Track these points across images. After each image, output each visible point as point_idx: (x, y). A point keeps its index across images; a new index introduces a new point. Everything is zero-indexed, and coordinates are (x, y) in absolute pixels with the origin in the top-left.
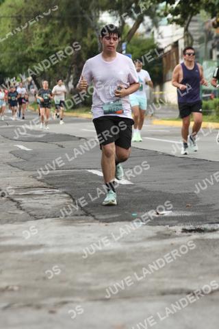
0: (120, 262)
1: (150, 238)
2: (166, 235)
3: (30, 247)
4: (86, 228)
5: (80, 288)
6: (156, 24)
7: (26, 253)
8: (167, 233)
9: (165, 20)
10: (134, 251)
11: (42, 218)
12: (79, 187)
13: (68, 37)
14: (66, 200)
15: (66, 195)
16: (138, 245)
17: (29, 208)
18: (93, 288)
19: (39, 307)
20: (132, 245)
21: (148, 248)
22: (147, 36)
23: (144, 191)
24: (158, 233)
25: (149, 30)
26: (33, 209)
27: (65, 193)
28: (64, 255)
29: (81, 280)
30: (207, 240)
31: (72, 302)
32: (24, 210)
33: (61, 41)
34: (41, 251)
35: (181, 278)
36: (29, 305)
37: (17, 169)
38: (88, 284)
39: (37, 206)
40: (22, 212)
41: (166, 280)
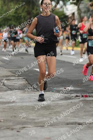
0: (48, 109)
1: (62, 99)
2: (69, 98)
3: (9, 103)
4: (33, 94)
5: (31, 121)
6: (65, 4)
7: (7, 105)
8: (69, 97)
9: (69, 3)
10: (54, 105)
11: (14, 90)
12: (30, 76)
13: (26, 10)
14: (24, 82)
15: (24, 80)
16: (56, 102)
17: (8, 85)
18: (36, 121)
19: (12, 129)
20: (54, 102)
21: (61, 104)
22: (61, 10)
23: (59, 78)
24: (65, 97)
25: (62, 7)
26: (10, 86)
27: (24, 79)
28: (23, 106)
29: (31, 117)
30: (87, 100)
31: (27, 127)
32: (6, 86)
33: (23, 11)
34: (13, 104)
35: (75, 117)
36: (8, 129)
37: (3, 68)
38: (34, 119)
39: (12, 84)
40: (5, 87)
41: (69, 118)
